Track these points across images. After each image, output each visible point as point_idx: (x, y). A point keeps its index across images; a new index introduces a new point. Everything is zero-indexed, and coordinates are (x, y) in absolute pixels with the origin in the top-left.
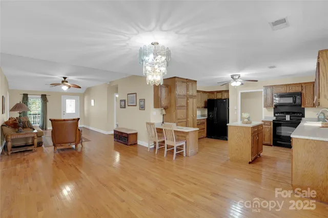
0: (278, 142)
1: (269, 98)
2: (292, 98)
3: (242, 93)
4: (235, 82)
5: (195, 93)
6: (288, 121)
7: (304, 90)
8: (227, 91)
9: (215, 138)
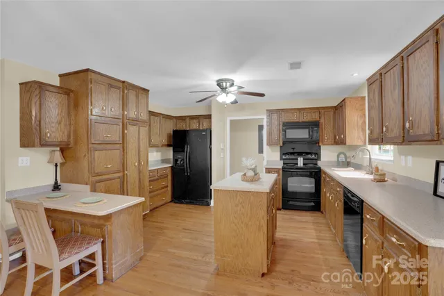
0: (290, 203)
1: (275, 130)
2: (307, 130)
3: (231, 121)
4: (224, 95)
5: (144, 116)
6: (300, 168)
7: (322, 118)
8: (209, 117)
9: (187, 203)
